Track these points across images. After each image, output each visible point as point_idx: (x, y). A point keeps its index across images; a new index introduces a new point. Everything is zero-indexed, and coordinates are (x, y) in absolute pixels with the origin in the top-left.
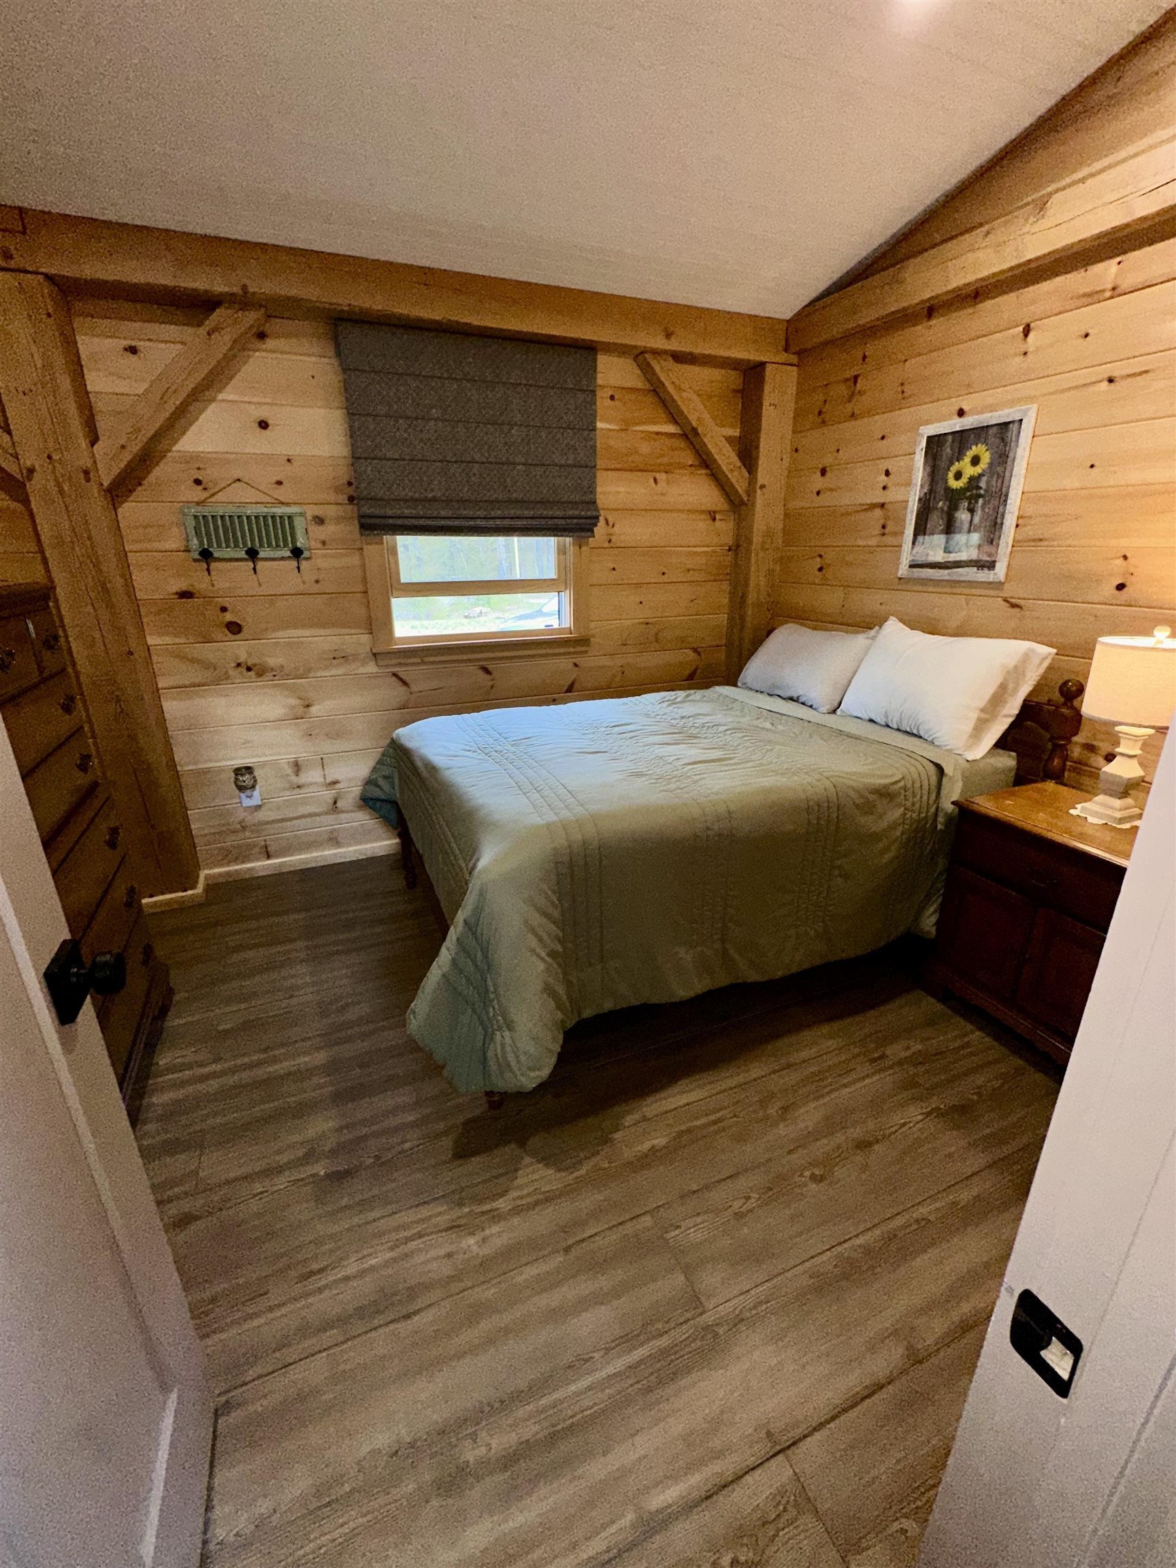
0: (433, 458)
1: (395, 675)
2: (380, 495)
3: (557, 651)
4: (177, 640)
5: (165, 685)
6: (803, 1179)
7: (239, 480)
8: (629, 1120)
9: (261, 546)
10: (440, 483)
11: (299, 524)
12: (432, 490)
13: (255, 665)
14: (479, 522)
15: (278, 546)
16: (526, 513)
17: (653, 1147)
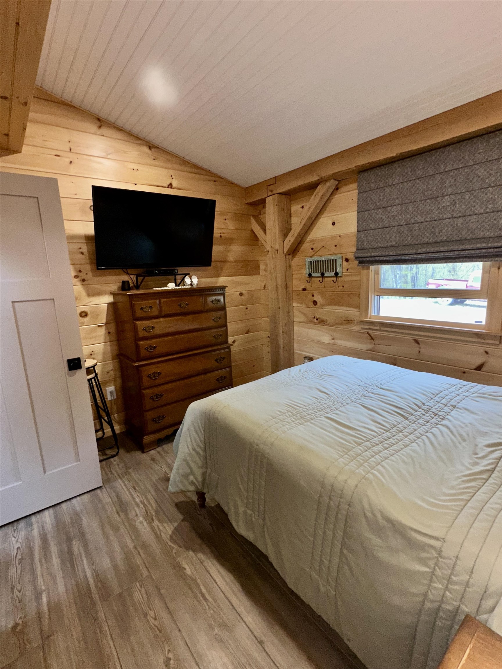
0: (394, 224)
1: (368, 333)
2: (366, 247)
3: (468, 339)
4: (301, 306)
5: (296, 321)
6: (167, 652)
7: (323, 247)
8: (200, 555)
9: (326, 272)
10: (395, 237)
11: (339, 262)
12: (391, 241)
13: (319, 318)
14: (412, 256)
15: (331, 272)
16: (442, 249)
17: (185, 569)
